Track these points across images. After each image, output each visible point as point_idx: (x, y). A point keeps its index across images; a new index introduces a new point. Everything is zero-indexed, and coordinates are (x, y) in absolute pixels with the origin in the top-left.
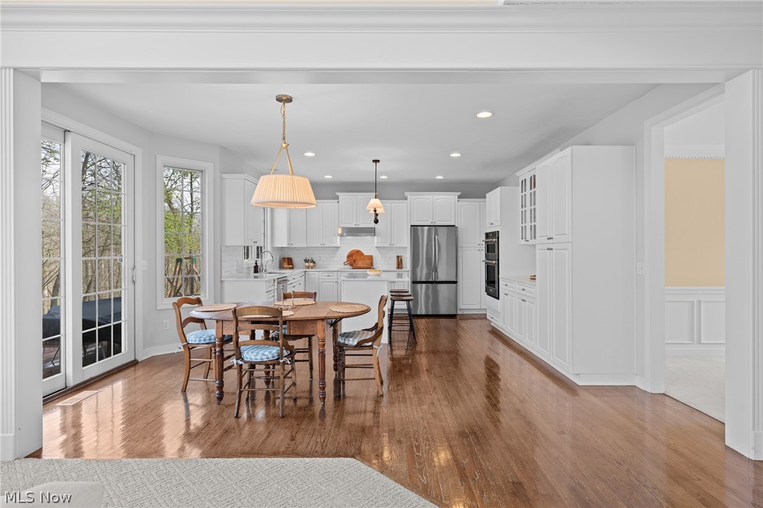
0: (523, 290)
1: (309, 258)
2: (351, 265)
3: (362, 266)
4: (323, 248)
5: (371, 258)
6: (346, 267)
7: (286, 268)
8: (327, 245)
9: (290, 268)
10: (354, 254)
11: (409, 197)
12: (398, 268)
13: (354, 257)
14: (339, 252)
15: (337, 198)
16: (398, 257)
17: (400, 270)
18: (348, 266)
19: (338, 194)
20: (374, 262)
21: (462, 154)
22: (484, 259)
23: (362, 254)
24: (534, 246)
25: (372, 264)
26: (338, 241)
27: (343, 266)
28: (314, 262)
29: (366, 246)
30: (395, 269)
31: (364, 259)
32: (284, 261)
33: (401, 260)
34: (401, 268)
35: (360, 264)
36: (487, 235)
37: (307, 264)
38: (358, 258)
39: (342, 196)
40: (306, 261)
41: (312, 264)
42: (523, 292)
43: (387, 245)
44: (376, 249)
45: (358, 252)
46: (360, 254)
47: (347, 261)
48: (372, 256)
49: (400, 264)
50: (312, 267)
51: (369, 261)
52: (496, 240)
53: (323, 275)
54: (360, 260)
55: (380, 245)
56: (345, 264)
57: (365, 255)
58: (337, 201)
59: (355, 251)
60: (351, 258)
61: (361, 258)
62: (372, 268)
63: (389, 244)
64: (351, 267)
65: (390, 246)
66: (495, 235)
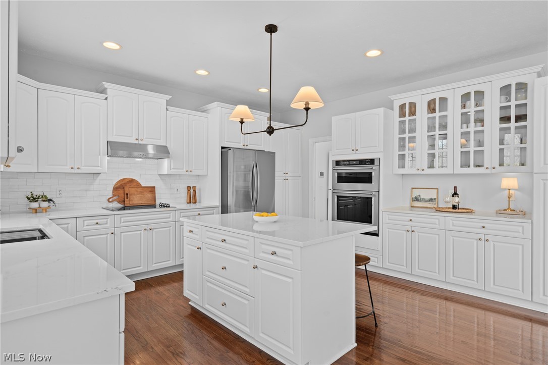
0: (482, 227)
1: (38, 192)
2: (121, 202)
3: (140, 202)
5: (152, 190)
6: (111, 205)
8: (84, 170)
10: (125, 184)
12: (189, 202)
13: (126, 189)
14: (98, 181)
15: (103, 91)
16: (189, 188)
17: (193, 206)
18: (116, 205)
19: (106, 84)
20: (158, 196)
22: (332, 189)
23: (138, 185)
25: (154, 199)
26: (104, 165)
28: (50, 200)
29: (144, 172)
30: (184, 205)
31: (141, 192)
33: (195, 192)
34: (195, 203)
35: (136, 199)
36: (339, 163)
37: (35, 205)
38: (132, 190)
39: (111, 88)
40: (33, 198)
41: (45, 204)
42: (484, 230)
43: (183, 172)
44: (163, 178)
45: (132, 181)
46: (135, 184)
47: (114, 195)
48: (154, 187)
49: (192, 197)
50: (45, 210)
51: (149, 195)
52: (374, 168)
53: (86, 223)
54: (136, 193)
55: (173, 172)
56: (109, 202)
57: (143, 186)
58: (104, 96)
59: (127, 180)
60: (121, 191)
61: (137, 191)
62: (154, 206)
63: (185, 170)
64: (120, 206)
65: (187, 173)
66: (372, 162)
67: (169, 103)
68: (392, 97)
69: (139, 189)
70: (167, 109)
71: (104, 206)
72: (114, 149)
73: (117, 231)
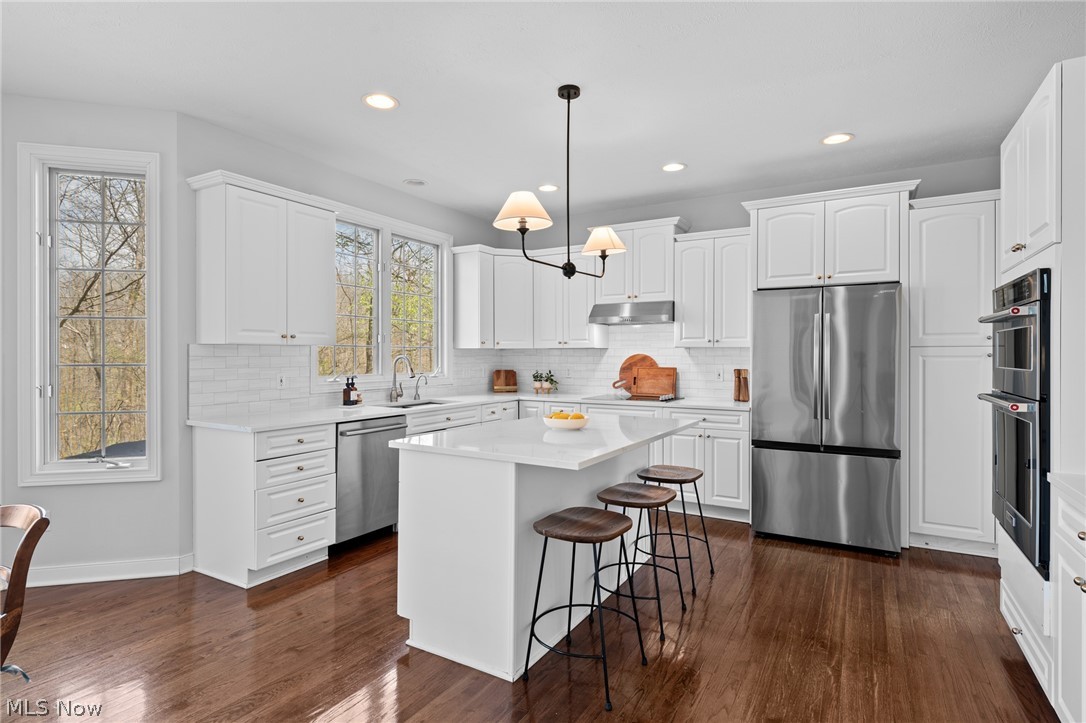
1: (544, 371)
2: (629, 389)
3: (652, 393)
4: (564, 351)
5: (672, 373)
6: (617, 393)
7: (501, 392)
8: (573, 345)
9: (511, 391)
10: (636, 363)
11: (753, 214)
12: (738, 399)
13: (635, 370)
14: (605, 359)
16: (738, 372)
18: (621, 392)
20: (682, 384)
23: (653, 364)
25: (674, 387)
26: (595, 335)
27: (611, 392)
28: (553, 381)
29: (664, 346)
30: (733, 403)
31: (655, 377)
32: (498, 378)
33: (745, 380)
34: (745, 402)
35: (646, 386)
37: (537, 384)
38: (644, 372)
40: (537, 377)
41: (546, 385)
43: (703, 343)
44: (686, 353)
45: (645, 358)
46: (648, 363)
47: (621, 379)
48: (675, 369)
50: (546, 392)
51: (669, 383)
54: (647, 377)
56: (616, 388)
57: (660, 366)
59: (639, 357)
60: (629, 373)
61: (648, 374)
63: (706, 339)
64: (627, 395)
65: (711, 345)
69: (652, 372)
70: (675, 240)
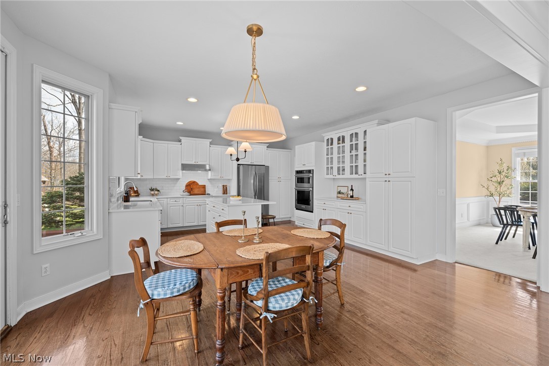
0: (350, 206)
1: (154, 187)
2: (189, 192)
3: (198, 193)
4: (168, 179)
5: (204, 187)
6: (184, 194)
8: (172, 177)
9: (136, 196)
10: (191, 184)
12: (224, 193)
13: (191, 186)
14: (178, 182)
15: (180, 141)
16: (224, 186)
17: (225, 195)
18: (187, 193)
19: (181, 138)
20: (207, 190)
21: (300, 117)
22: (295, 187)
23: (197, 184)
24: (365, 179)
25: (205, 191)
27: (182, 193)
28: (158, 191)
29: (200, 178)
30: (222, 195)
31: (199, 188)
33: (226, 188)
34: (227, 194)
35: (196, 191)
36: (298, 172)
37: (152, 192)
38: (194, 187)
39: (183, 139)
40: (152, 190)
41: (156, 192)
42: (350, 208)
43: (219, 177)
44: (208, 181)
45: (194, 182)
46: (195, 184)
47: (186, 189)
48: (205, 185)
49: (225, 191)
50: (157, 195)
51: (203, 189)
52: (310, 175)
53: (171, 200)
54: (196, 188)
55: (213, 177)
56: (184, 192)
57: (199, 185)
58: (180, 143)
59: (192, 182)
60: (189, 187)
62: (205, 194)
64: (189, 194)
65: (221, 178)
66: (309, 171)
67: (211, 143)
68: (324, 135)
70: (210, 147)
71: (182, 194)
72: (185, 167)
73: (185, 205)
